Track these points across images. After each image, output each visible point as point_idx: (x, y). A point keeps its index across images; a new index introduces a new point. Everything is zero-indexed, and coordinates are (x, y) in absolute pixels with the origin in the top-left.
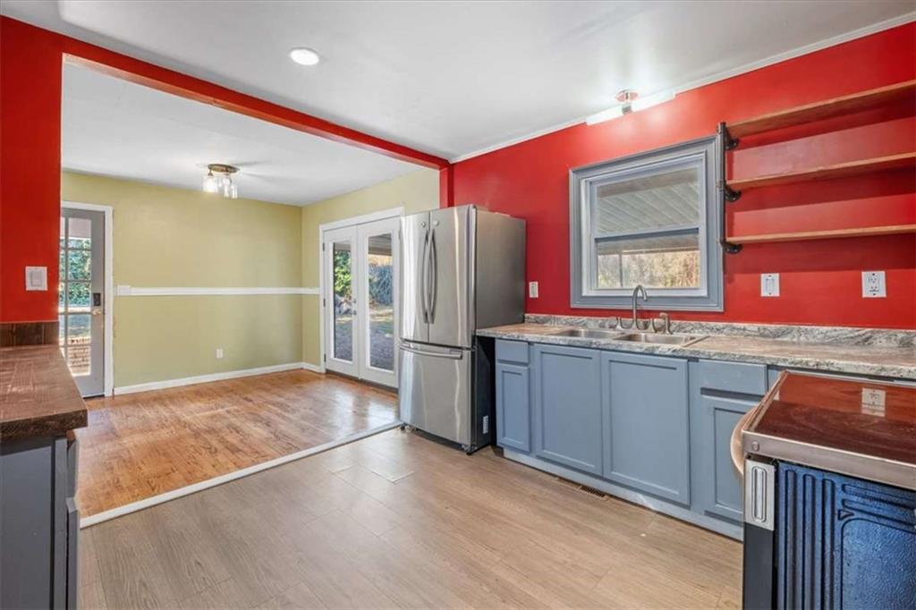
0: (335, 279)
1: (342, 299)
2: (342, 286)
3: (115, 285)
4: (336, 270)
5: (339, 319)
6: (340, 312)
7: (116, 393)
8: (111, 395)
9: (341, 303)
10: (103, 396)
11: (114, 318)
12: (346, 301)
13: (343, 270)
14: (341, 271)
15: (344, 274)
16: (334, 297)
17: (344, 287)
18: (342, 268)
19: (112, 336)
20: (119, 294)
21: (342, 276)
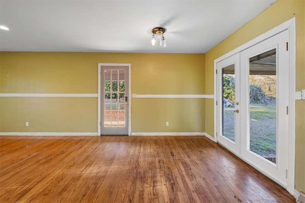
0: (223, 92)
1: (226, 100)
2: (227, 95)
3: (132, 94)
4: (224, 88)
5: (225, 109)
6: (226, 106)
7: (132, 135)
8: (130, 135)
9: (226, 102)
10: (128, 135)
11: (131, 106)
12: (229, 101)
13: (227, 88)
14: (226, 88)
15: (228, 89)
16: (223, 99)
17: (228, 95)
18: (227, 87)
19: (131, 113)
20: (133, 97)
21: (227, 90)
